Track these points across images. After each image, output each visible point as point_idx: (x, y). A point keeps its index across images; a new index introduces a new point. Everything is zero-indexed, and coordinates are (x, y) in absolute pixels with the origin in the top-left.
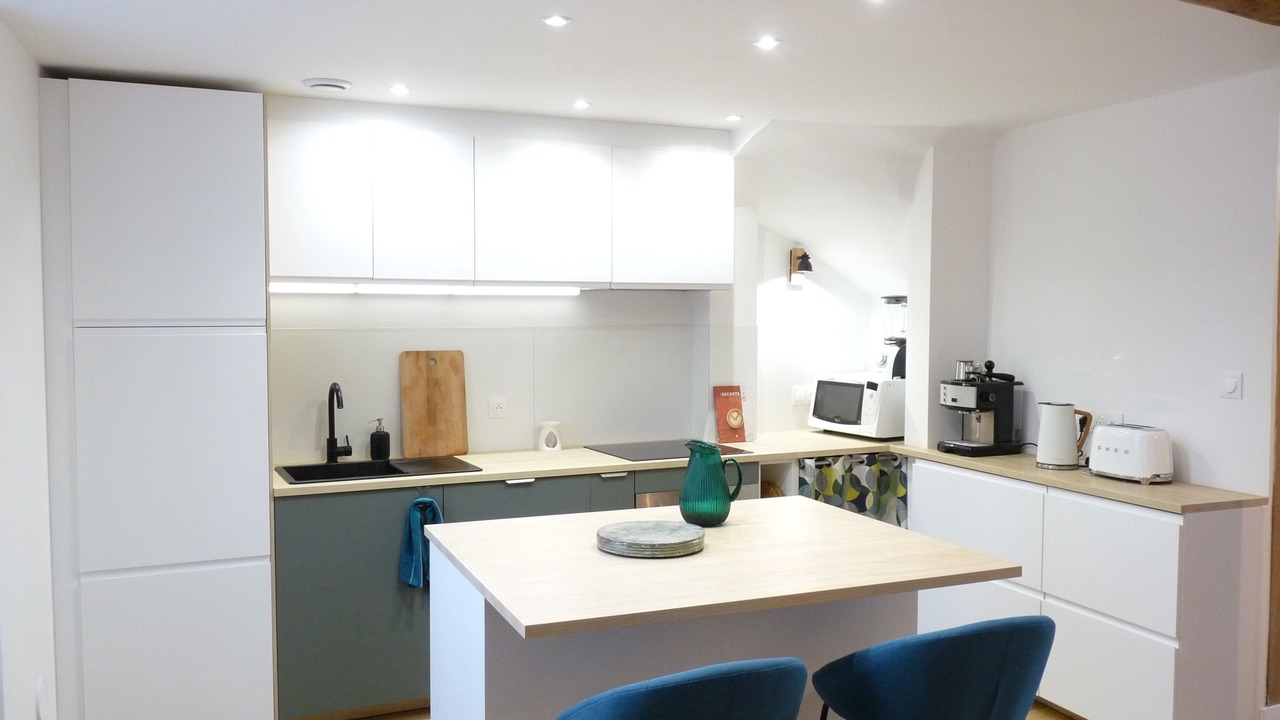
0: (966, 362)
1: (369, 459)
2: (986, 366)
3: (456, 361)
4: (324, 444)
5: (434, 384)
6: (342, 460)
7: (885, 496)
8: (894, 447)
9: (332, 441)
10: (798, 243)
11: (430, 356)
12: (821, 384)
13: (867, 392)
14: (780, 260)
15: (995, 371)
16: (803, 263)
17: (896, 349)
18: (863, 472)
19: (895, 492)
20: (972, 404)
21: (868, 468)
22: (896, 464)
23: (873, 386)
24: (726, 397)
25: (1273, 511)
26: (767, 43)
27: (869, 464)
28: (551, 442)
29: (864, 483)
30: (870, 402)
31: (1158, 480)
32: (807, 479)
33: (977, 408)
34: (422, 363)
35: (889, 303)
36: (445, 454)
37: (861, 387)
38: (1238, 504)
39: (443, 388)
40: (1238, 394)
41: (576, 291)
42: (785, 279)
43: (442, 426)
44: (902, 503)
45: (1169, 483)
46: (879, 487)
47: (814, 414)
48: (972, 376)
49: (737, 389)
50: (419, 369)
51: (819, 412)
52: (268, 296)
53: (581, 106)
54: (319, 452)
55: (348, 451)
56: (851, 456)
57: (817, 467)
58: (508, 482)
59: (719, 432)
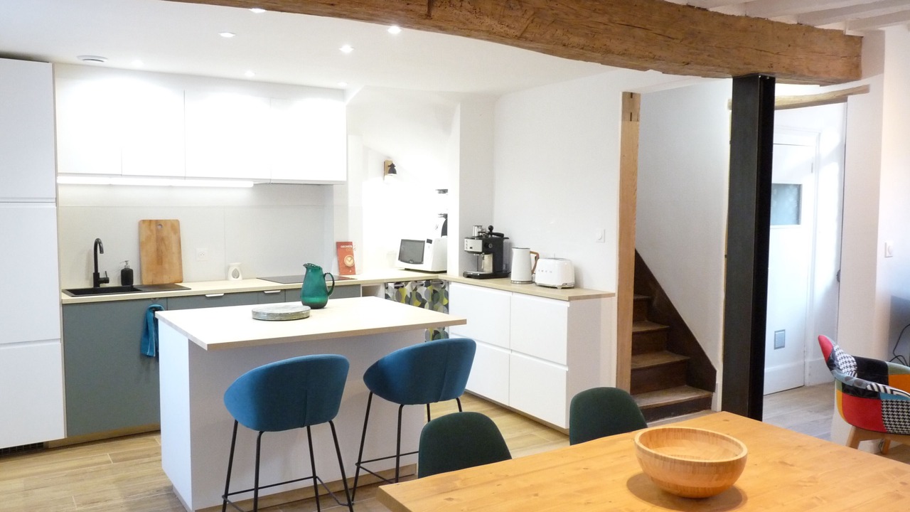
0: (478, 226)
1: (120, 285)
2: (489, 229)
3: (175, 226)
4: (91, 276)
5: (160, 240)
6: (103, 285)
7: (436, 305)
8: (441, 276)
9: (96, 275)
10: (389, 157)
11: (158, 223)
12: (403, 242)
13: (427, 245)
14: (378, 167)
15: (494, 231)
16: (391, 169)
17: (445, 219)
18: (423, 291)
19: (442, 302)
20: (480, 250)
21: (426, 288)
22: (443, 286)
23: (430, 241)
24: (343, 248)
25: (618, 300)
26: (347, 49)
27: (426, 286)
28: (236, 275)
29: (423, 297)
30: (429, 251)
31: (567, 286)
32: (389, 294)
33: (483, 252)
34: (153, 227)
35: (440, 193)
36: (168, 282)
37: (424, 242)
38: (599, 296)
39: (167, 243)
40: (602, 240)
41: (251, 184)
42: (381, 178)
43: (166, 266)
44: (445, 308)
45: (573, 288)
46: (433, 299)
47: (399, 259)
48: (480, 234)
49: (350, 243)
50: (151, 231)
51: (401, 258)
52: (57, 185)
53: (249, 74)
54: (88, 281)
55: (106, 281)
56: (416, 281)
57: (395, 288)
58: (207, 296)
59: (339, 269)
